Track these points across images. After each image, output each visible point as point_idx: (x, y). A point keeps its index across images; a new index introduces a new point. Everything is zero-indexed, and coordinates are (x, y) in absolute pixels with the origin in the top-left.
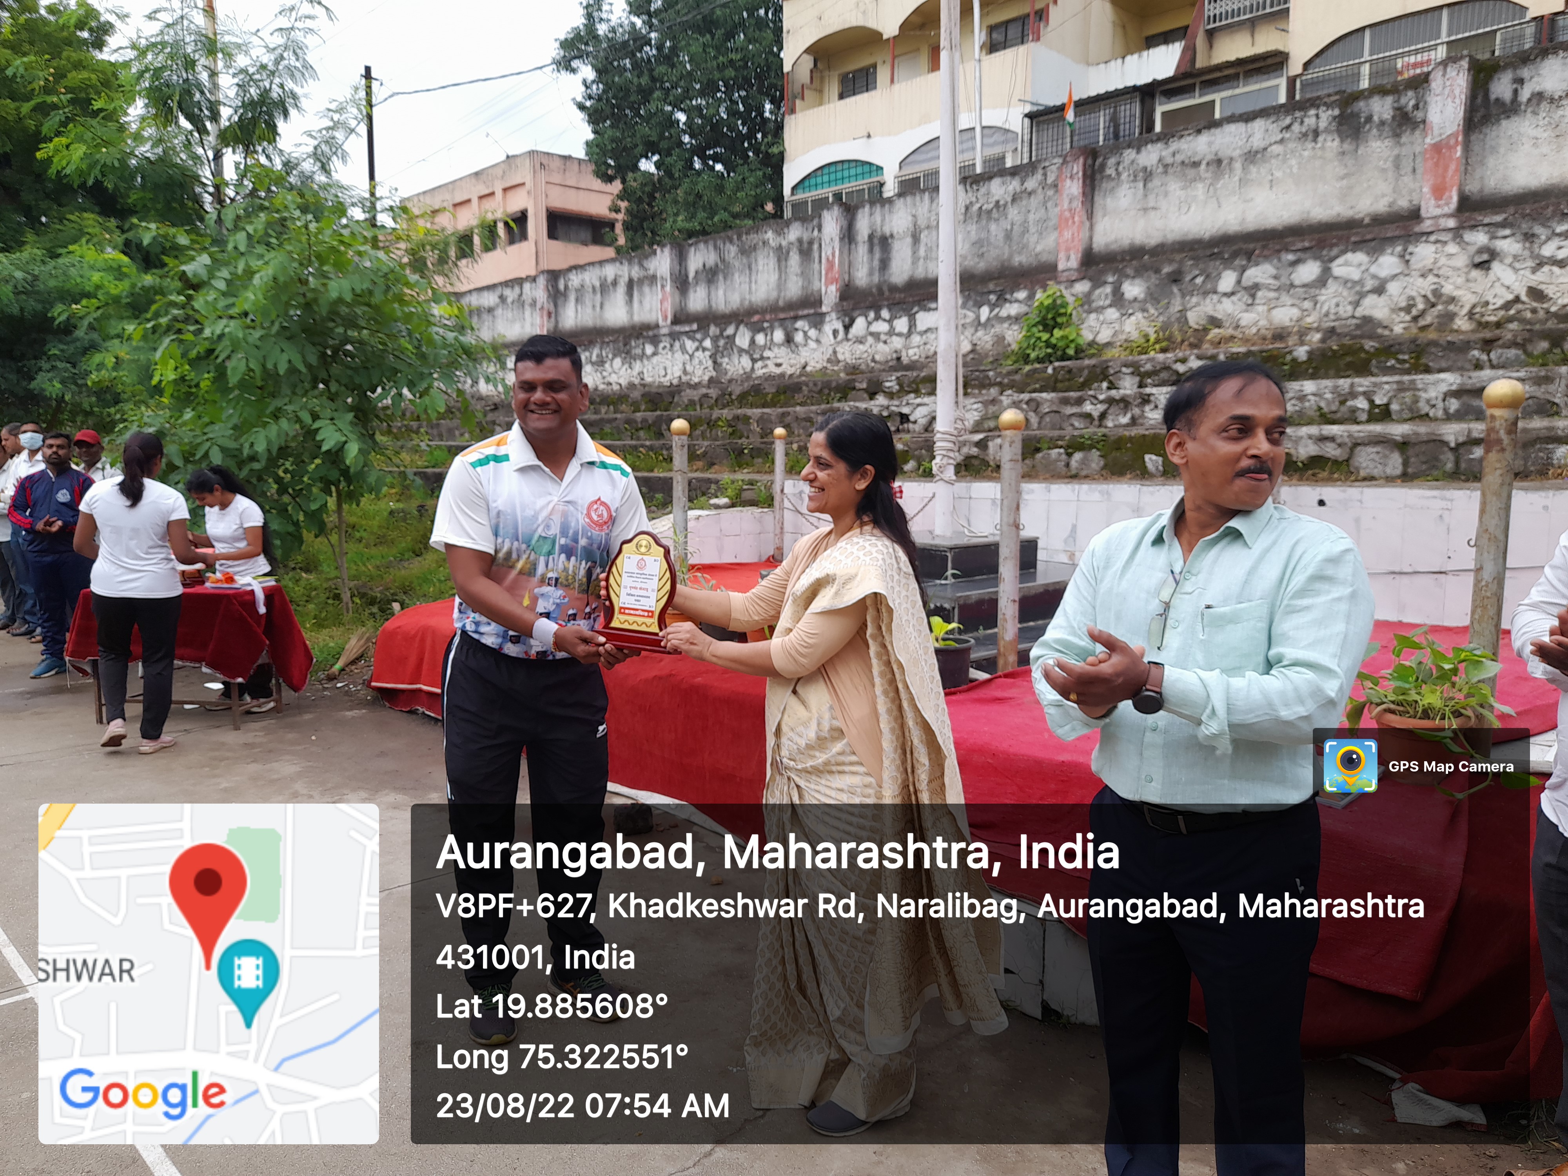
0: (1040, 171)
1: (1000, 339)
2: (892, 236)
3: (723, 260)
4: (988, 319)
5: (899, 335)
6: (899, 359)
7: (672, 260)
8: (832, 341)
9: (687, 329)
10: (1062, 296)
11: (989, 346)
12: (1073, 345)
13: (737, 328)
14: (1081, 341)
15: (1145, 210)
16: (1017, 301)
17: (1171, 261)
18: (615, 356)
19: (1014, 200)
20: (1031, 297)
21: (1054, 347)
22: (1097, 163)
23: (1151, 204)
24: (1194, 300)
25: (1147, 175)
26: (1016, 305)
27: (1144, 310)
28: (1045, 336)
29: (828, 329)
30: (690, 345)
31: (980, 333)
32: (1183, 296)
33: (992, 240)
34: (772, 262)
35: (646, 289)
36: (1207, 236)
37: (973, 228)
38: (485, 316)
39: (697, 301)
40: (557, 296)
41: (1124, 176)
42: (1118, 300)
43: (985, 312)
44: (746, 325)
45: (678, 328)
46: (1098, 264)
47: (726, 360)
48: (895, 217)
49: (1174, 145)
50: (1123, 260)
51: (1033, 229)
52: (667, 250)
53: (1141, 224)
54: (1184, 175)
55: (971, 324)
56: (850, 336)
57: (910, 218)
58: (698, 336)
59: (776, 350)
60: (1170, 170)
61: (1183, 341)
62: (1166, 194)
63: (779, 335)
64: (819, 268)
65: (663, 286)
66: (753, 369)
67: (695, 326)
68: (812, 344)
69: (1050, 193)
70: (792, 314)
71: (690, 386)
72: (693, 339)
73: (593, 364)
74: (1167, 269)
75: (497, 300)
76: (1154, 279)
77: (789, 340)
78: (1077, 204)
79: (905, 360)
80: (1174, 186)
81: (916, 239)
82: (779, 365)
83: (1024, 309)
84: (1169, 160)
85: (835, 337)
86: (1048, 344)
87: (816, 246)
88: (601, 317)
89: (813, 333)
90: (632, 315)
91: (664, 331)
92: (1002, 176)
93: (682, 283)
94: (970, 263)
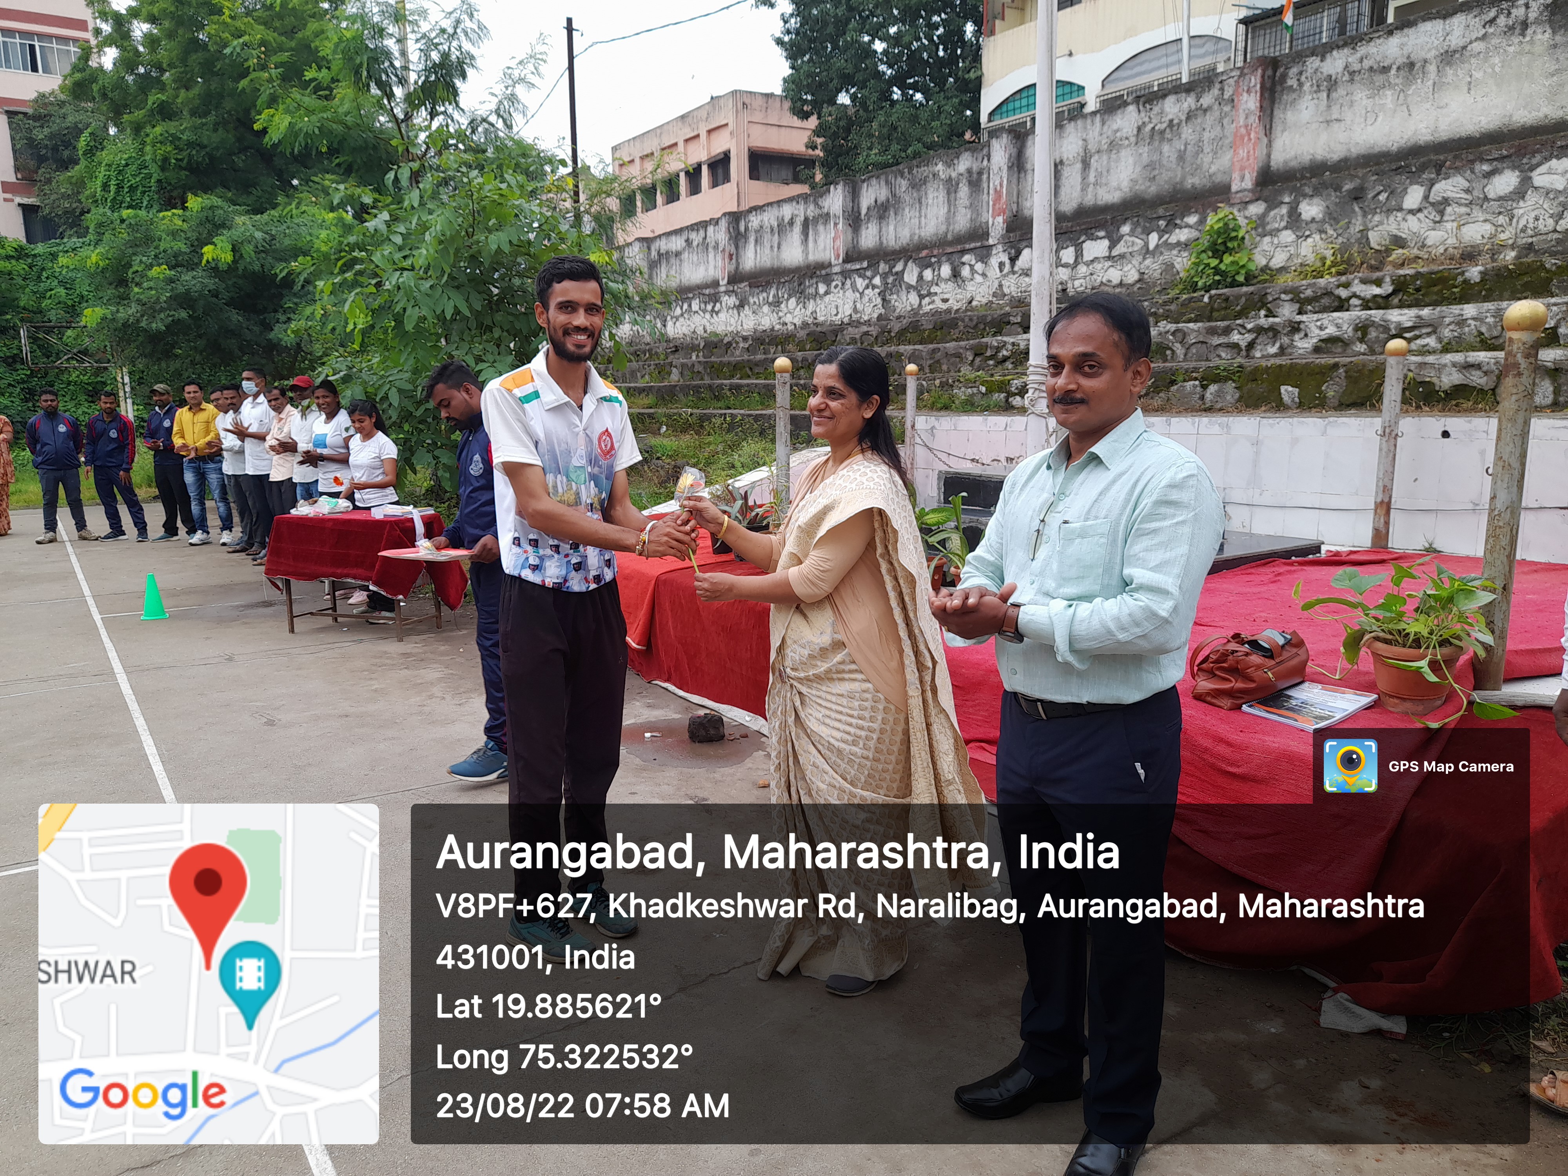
0: (1218, 86)
1: (1169, 267)
2: (1061, 162)
3: (894, 195)
4: (1157, 246)
5: (1066, 266)
6: (1064, 290)
7: (845, 197)
8: (999, 274)
9: (858, 267)
10: (1235, 219)
11: (1157, 275)
12: (1243, 272)
13: (906, 265)
14: (1252, 266)
15: (1328, 122)
16: (1188, 226)
17: (1353, 177)
18: (790, 296)
19: (1188, 118)
20: (1202, 221)
21: (1223, 274)
22: (1278, 74)
23: (1335, 116)
24: (1377, 218)
25: (1331, 84)
26: (1186, 230)
27: (1322, 231)
28: (1214, 262)
29: (994, 261)
30: (860, 283)
31: (1148, 262)
32: (1365, 215)
33: (1165, 163)
34: (942, 195)
35: (821, 228)
36: (1395, 148)
37: (1144, 150)
38: (673, 260)
39: (869, 238)
40: (738, 237)
41: (1307, 87)
42: (1294, 220)
43: (1153, 239)
44: (915, 261)
45: (849, 266)
46: (1274, 183)
47: (895, 297)
48: (1065, 142)
49: (1363, 50)
50: (1303, 177)
51: (1207, 149)
52: (840, 187)
53: (1324, 137)
54: (1372, 82)
55: (1139, 252)
56: (1016, 269)
57: (1080, 143)
58: (869, 273)
59: (943, 285)
60: (1357, 78)
61: (1362, 264)
62: (1352, 104)
63: (946, 270)
64: (988, 199)
65: (836, 224)
66: (920, 304)
67: (865, 264)
68: (978, 278)
69: (1227, 109)
70: (959, 248)
71: (858, 323)
72: (863, 277)
73: (770, 304)
74: (1348, 186)
75: (684, 244)
76: (1334, 197)
77: (956, 274)
78: (1254, 120)
79: (1071, 292)
80: (1361, 95)
81: (1086, 164)
82: (945, 301)
83: (1194, 234)
84: (1356, 67)
85: (1001, 271)
86: (1217, 271)
87: (985, 177)
88: (778, 257)
89: (979, 267)
90: (807, 254)
91: (836, 269)
92: (1176, 93)
93: (854, 221)
94: (1140, 187)
